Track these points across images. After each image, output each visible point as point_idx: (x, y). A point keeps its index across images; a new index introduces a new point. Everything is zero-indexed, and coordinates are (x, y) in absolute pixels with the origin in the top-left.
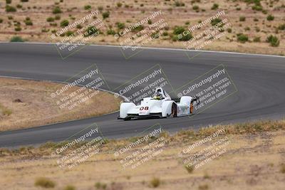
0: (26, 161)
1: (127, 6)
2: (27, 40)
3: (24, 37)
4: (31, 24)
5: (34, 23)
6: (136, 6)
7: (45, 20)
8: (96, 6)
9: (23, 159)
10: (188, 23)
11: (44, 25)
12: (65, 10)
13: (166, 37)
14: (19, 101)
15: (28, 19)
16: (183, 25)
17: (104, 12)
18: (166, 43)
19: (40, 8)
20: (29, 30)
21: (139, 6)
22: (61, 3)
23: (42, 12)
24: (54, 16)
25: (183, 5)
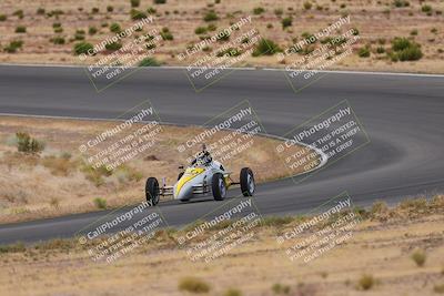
0: (165, 251)
1: (320, 8)
2: (165, 63)
3: (160, 58)
4: (171, 38)
5: (175, 37)
6: (333, 7)
7: (192, 32)
8: (271, 9)
9: (160, 248)
10: (414, 33)
11: (192, 38)
12: (224, 16)
13: (382, 55)
14: (154, 158)
15: (166, 30)
16: (408, 36)
17: (284, 17)
18: (381, 64)
19: (185, 13)
20: (168, 47)
21: (338, 8)
22: (217, 5)
23: (188, 19)
24: (206, 25)
25: (407, 5)
